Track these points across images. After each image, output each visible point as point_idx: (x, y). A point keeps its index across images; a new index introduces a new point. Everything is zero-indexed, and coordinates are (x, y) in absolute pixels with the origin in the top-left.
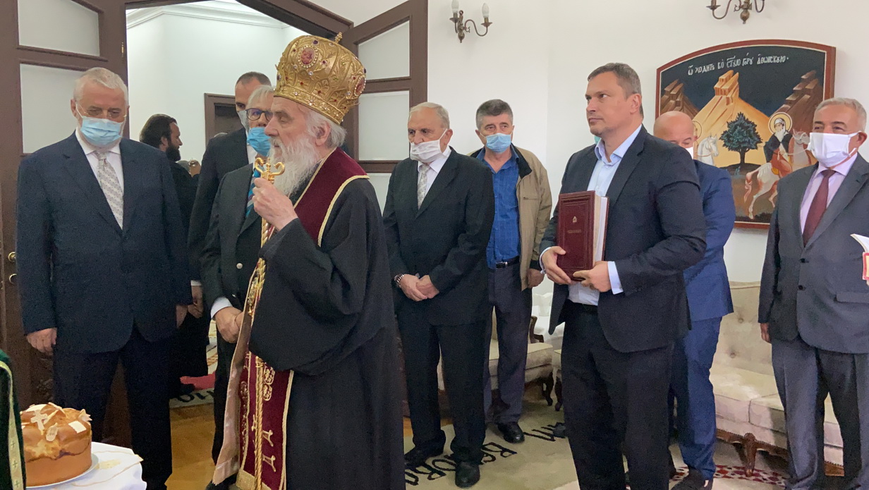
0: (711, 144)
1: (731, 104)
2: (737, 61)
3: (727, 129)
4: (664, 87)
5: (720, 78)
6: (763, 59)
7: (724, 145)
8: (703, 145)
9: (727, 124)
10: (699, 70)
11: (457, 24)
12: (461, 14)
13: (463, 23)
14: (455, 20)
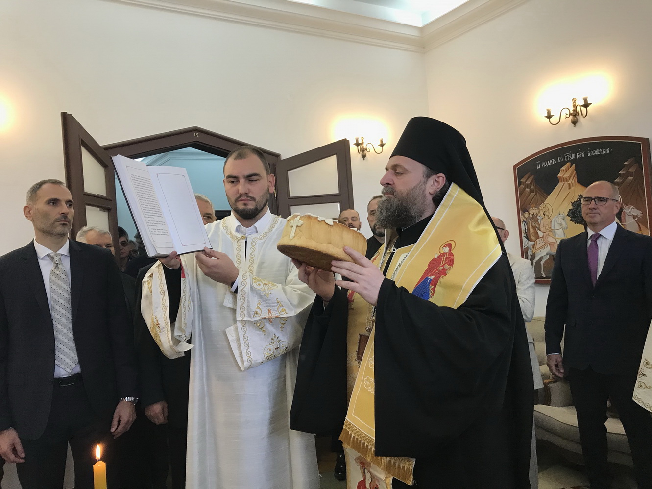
0: (561, 220)
1: (572, 188)
2: (573, 156)
3: (572, 208)
4: (520, 178)
5: (562, 169)
6: (592, 152)
7: (571, 220)
8: (555, 221)
9: (571, 204)
10: (545, 164)
11: (359, 147)
12: (362, 140)
13: (364, 145)
14: (357, 144)
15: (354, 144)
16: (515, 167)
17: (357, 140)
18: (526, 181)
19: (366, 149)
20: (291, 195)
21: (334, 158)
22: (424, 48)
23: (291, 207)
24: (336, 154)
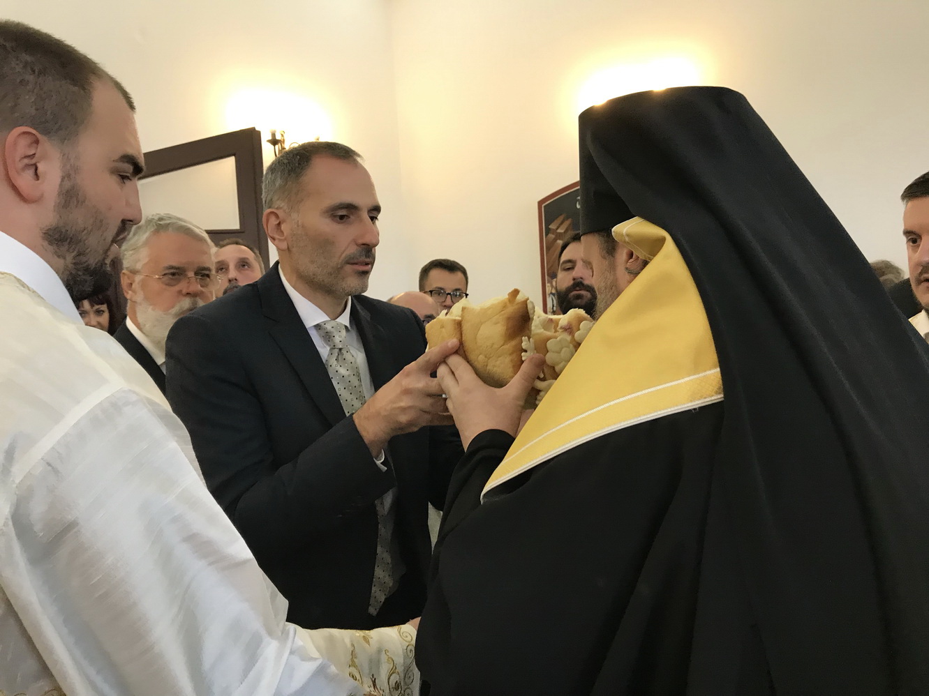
4: (548, 223)
11: (277, 146)
14: (274, 142)
15: (269, 141)
16: (540, 203)
17: (274, 135)
18: (557, 229)
21: (231, 162)
24: (234, 155)
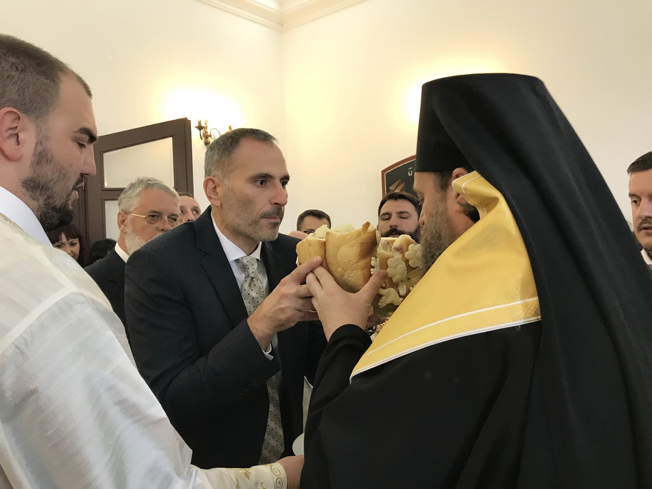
4: (388, 186)
11: (202, 131)
12: (206, 123)
13: (208, 130)
14: (200, 128)
15: (196, 127)
16: (383, 172)
17: (200, 123)
19: (210, 136)
20: (106, 185)
21: (169, 141)
22: (282, 25)
23: (106, 202)
24: (172, 136)
